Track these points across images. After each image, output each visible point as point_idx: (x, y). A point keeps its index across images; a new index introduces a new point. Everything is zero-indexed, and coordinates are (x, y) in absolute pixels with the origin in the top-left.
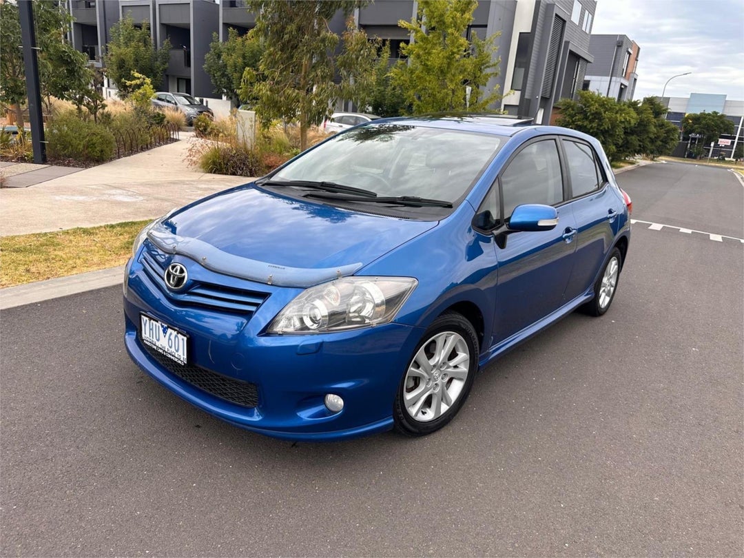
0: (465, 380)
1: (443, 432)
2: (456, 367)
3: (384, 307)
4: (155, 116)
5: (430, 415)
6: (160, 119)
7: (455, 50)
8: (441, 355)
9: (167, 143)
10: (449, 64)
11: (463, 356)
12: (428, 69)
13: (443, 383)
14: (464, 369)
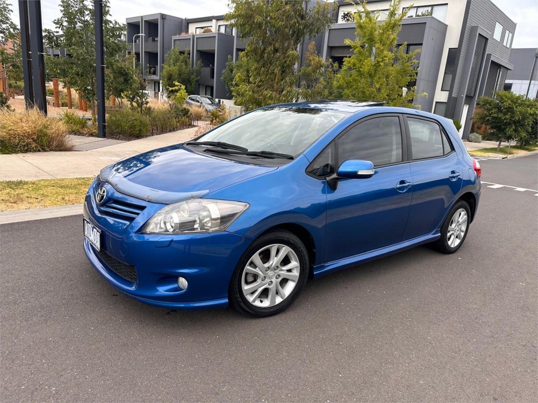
0: (297, 281)
1: (277, 317)
2: (289, 271)
3: (219, 221)
4: (183, 110)
5: (266, 303)
6: (186, 112)
7: (380, 60)
8: (274, 261)
9: (188, 128)
10: (375, 71)
11: (294, 264)
12: (361, 74)
13: (277, 281)
14: (296, 273)
